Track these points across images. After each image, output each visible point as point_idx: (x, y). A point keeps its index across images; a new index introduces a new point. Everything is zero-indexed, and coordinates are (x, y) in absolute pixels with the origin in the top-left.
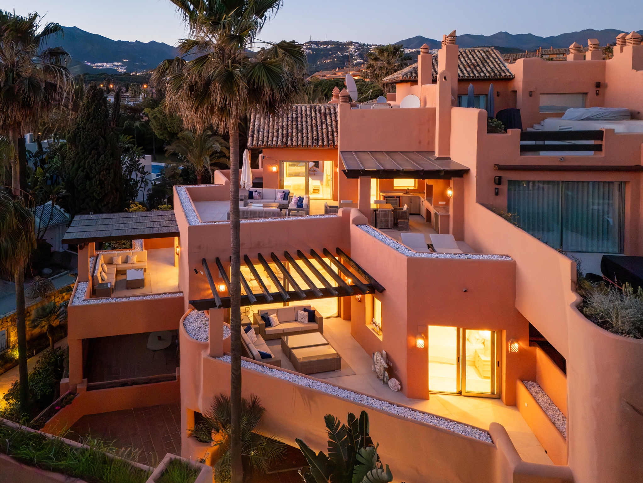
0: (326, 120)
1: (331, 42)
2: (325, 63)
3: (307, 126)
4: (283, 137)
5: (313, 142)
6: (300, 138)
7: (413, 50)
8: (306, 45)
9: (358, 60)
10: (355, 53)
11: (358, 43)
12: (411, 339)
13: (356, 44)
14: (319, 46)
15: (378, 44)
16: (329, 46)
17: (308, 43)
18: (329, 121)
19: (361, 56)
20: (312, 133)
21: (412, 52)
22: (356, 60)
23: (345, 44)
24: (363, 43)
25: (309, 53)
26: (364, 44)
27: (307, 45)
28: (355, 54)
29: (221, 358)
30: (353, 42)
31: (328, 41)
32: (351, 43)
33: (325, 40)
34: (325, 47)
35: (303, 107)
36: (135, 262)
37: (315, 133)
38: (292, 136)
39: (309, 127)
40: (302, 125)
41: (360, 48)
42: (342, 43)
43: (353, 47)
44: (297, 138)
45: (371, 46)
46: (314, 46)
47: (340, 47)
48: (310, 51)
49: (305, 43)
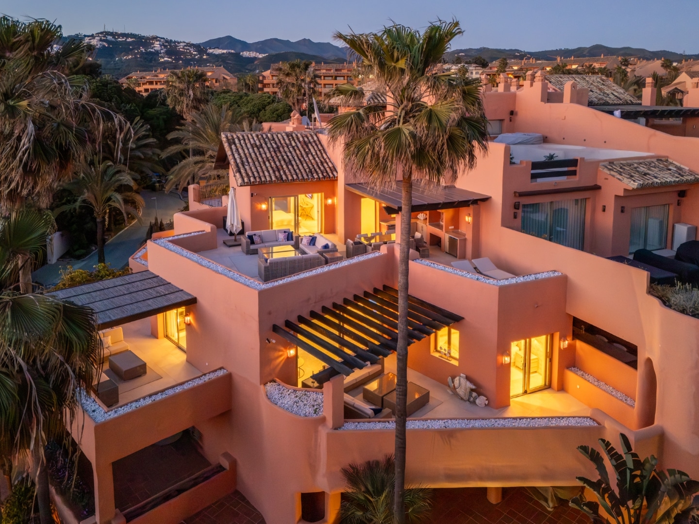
0: (310, 150)
1: (131, 34)
2: (126, 59)
3: (293, 158)
4: (274, 172)
5: (307, 175)
6: (292, 171)
7: (225, 51)
8: (98, 36)
9: (166, 59)
10: (162, 49)
11: (163, 38)
12: (499, 358)
13: (162, 40)
14: (115, 39)
15: (187, 42)
16: (129, 40)
17: (101, 33)
18: (312, 150)
19: (169, 53)
20: (302, 165)
21: (223, 53)
22: (163, 58)
23: (148, 38)
24: (169, 39)
25: (104, 46)
26: (171, 40)
27: (100, 35)
28: (162, 51)
29: (343, 428)
30: (158, 37)
31: (127, 33)
32: (155, 38)
33: (123, 32)
34: (124, 40)
35: (279, 135)
36: (111, 345)
37: (305, 165)
38: (283, 169)
39: (296, 158)
40: (287, 156)
41: (167, 44)
42: (144, 36)
43: (158, 43)
44: (290, 172)
45: (179, 43)
46: (110, 38)
47: (143, 41)
48: (104, 43)
49: (98, 33)
